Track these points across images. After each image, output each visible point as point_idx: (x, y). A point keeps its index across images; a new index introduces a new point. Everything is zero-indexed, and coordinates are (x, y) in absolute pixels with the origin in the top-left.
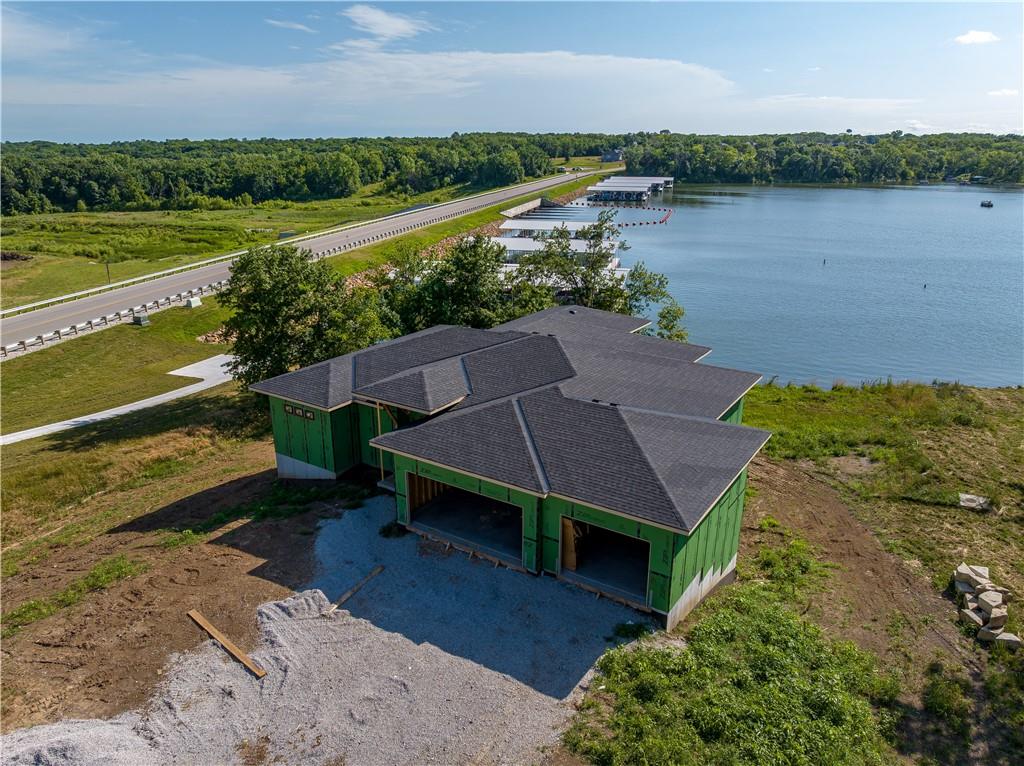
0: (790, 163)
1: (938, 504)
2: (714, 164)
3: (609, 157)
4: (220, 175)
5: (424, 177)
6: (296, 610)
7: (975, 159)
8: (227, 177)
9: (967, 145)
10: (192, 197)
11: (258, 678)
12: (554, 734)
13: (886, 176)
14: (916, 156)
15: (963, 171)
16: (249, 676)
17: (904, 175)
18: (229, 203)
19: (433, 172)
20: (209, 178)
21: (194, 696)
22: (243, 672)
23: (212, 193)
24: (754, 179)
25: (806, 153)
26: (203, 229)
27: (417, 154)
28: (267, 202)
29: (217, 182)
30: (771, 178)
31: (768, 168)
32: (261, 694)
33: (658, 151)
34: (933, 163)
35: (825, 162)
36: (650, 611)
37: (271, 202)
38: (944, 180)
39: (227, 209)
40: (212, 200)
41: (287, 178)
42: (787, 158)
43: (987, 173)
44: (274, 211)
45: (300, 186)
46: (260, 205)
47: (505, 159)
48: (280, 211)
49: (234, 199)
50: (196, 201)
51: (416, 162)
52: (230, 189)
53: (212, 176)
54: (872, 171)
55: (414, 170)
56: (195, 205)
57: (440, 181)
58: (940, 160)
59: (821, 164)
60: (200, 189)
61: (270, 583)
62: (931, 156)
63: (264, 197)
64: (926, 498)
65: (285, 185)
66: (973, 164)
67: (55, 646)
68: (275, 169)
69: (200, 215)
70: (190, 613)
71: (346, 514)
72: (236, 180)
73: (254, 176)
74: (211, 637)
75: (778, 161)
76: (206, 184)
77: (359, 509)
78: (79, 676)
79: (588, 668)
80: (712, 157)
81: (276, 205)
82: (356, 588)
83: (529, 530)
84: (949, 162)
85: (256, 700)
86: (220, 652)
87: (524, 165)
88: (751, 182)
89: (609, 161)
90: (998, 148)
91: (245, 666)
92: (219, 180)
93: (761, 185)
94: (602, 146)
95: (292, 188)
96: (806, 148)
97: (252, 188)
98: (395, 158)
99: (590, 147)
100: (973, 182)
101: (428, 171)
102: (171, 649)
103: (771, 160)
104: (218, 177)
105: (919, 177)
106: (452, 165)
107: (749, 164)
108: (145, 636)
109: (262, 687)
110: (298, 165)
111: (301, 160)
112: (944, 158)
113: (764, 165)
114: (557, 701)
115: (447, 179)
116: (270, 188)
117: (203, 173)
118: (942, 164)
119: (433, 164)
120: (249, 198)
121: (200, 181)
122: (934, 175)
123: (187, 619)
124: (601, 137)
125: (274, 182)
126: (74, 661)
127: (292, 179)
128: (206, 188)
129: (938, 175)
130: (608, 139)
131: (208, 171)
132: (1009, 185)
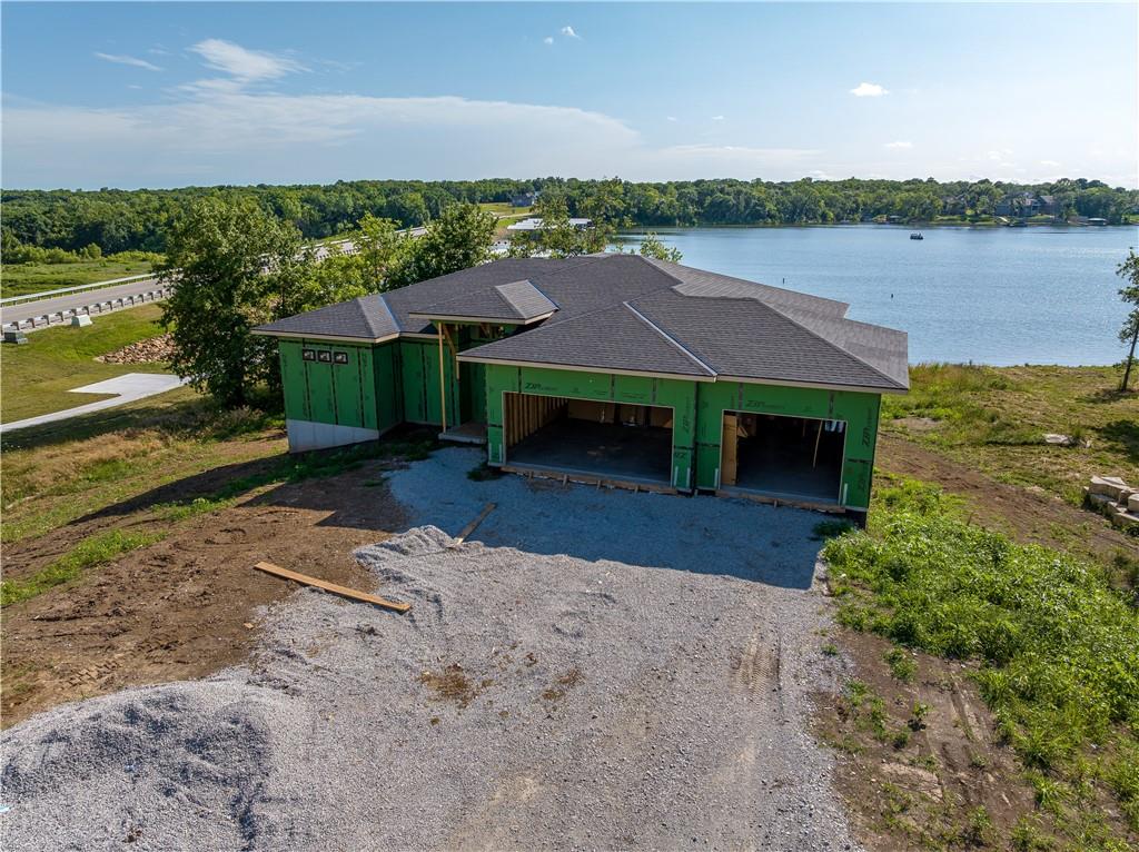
0: (712, 204)
1: (1025, 443)
2: (634, 206)
3: (520, 201)
4: (57, 223)
5: (313, 223)
6: (410, 547)
7: (889, 199)
8: (67, 226)
9: (878, 187)
10: (23, 249)
11: (401, 612)
12: (824, 618)
13: (808, 217)
14: (834, 197)
15: (878, 212)
16: (387, 614)
17: (824, 217)
18: (72, 256)
19: (323, 217)
20: (43, 227)
21: (318, 641)
22: (375, 611)
23: (48, 244)
24: (678, 222)
25: (728, 194)
26: (41, 283)
27: (301, 198)
28: (120, 254)
29: (54, 232)
30: (695, 220)
31: (691, 209)
32: (416, 627)
33: (575, 192)
34: (850, 205)
35: (747, 203)
36: (844, 511)
37: (127, 254)
38: (862, 220)
39: (70, 262)
40: (49, 252)
41: (145, 226)
42: (708, 200)
43: (902, 213)
44: (132, 264)
45: (161, 235)
46: (112, 257)
47: (408, 202)
48: (141, 263)
49: (78, 253)
50: (28, 252)
51: (302, 207)
52: (71, 239)
53: (46, 225)
54: (794, 212)
55: (300, 215)
56: (27, 258)
57: (332, 228)
58: (855, 202)
59: (743, 204)
60: (32, 240)
61: (354, 530)
62: (848, 197)
63: (117, 249)
64: (1011, 440)
65: (144, 235)
66: (888, 205)
67: (69, 619)
68: (130, 216)
69: (35, 269)
70: (258, 566)
71: (414, 464)
72: (79, 229)
73: (103, 223)
74: (304, 585)
75: (700, 203)
76: (39, 234)
77: (428, 461)
78: (128, 643)
79: (813, 563)
80: (632, 198)
81: (134, 258)
82: (475, 524)
83: (681, 437)
84: (865, 205)
85: (413, 635)
86: (326, 597)
87: (429, 208)
88: (675, 225)
89: (520, 205)
90: (908, 191)
91: (374, 604)
92: (56, 229)
93: (685, 227)
94: (510, 192)
95: (152, 238)
96: (727, 189)
97: (101, 237)
98: (274, 204)
99: (497, 193)
100: (891, 221)
101: (317, 216)
102: (252, 603)
103: (692, 201)
104: (54, 226)
105: (839, 220)
106: (345, 210)
107: (670, 206)
108: (205, 593)
109: (413, 621)
110: (158, 211)
111: (161, 206)
112: (860, 200)
113: (686, 206)
114: (803, 592)
115: (340, 225)
116: (124, 237)
117: (34, 221)
118: (858, 205)
119: (322, 208)
120: (97, 249)
121: (29, 230)
122: (851, 216)
123: (256, 572)
124: (508, 182)
125: (129, 232)
126: (109, 629)
127: (152, 227)
128: (40, 238)
129: (856, 216)
130: (517, 184)
131: (41, 219)
132: (923, 223)
